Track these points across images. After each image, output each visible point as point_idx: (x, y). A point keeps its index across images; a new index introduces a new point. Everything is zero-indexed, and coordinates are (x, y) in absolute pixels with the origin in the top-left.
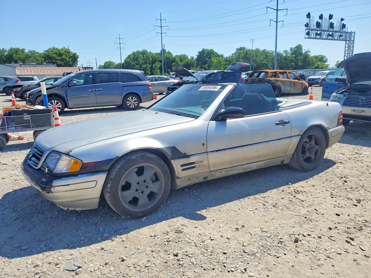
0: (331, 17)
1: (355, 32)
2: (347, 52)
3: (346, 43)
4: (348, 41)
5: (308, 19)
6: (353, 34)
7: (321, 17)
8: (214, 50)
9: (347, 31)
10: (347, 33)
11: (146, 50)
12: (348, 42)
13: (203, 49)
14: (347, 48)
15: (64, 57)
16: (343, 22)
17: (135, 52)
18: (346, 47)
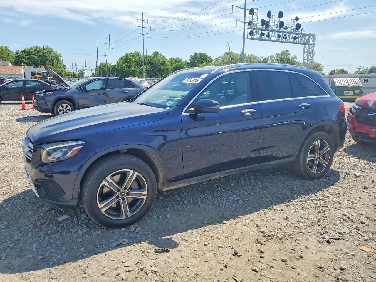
0: (281, 15)
1: (314, 35)
2: (306, 58)
3: (305, 46)
4: (307, 44)
5: (250, 15)
6: (312, 37)
7: (269, 14)
8: (207, 54)
9: (304, 32)
10: (304, 35)
11: (139, 52)
12: (307, 46)
13: (196, 53)
14: (306, 54)
15: (32, 55)
16: (298, 22)
17: (128, 54)
18: (304, 52)
